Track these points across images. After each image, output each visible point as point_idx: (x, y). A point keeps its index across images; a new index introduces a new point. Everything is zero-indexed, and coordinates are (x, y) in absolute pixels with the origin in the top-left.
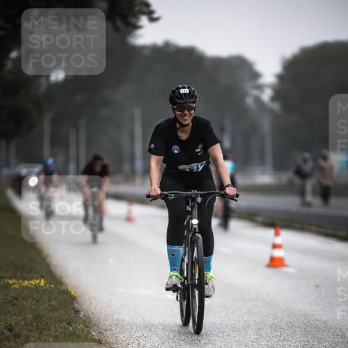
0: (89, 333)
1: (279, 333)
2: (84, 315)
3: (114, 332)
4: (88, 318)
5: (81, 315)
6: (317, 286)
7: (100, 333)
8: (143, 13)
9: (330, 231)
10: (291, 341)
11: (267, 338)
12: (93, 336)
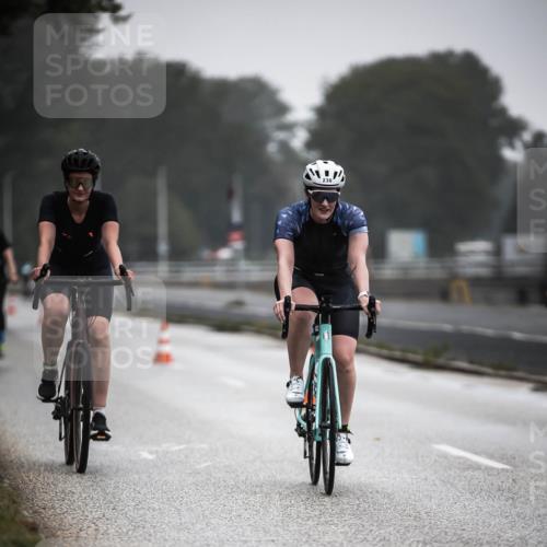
0: (17, 512)
1: (317, 513)
2: (10, 485)
3: (58, 511)
4: (16, 488)
5: (6, 485)
6: (378, 439)
7: (35, 512)
8: (104, 9)
9: (398, 354)
10: (337, 525)
11: (300, 521)
12: (24, 516)
